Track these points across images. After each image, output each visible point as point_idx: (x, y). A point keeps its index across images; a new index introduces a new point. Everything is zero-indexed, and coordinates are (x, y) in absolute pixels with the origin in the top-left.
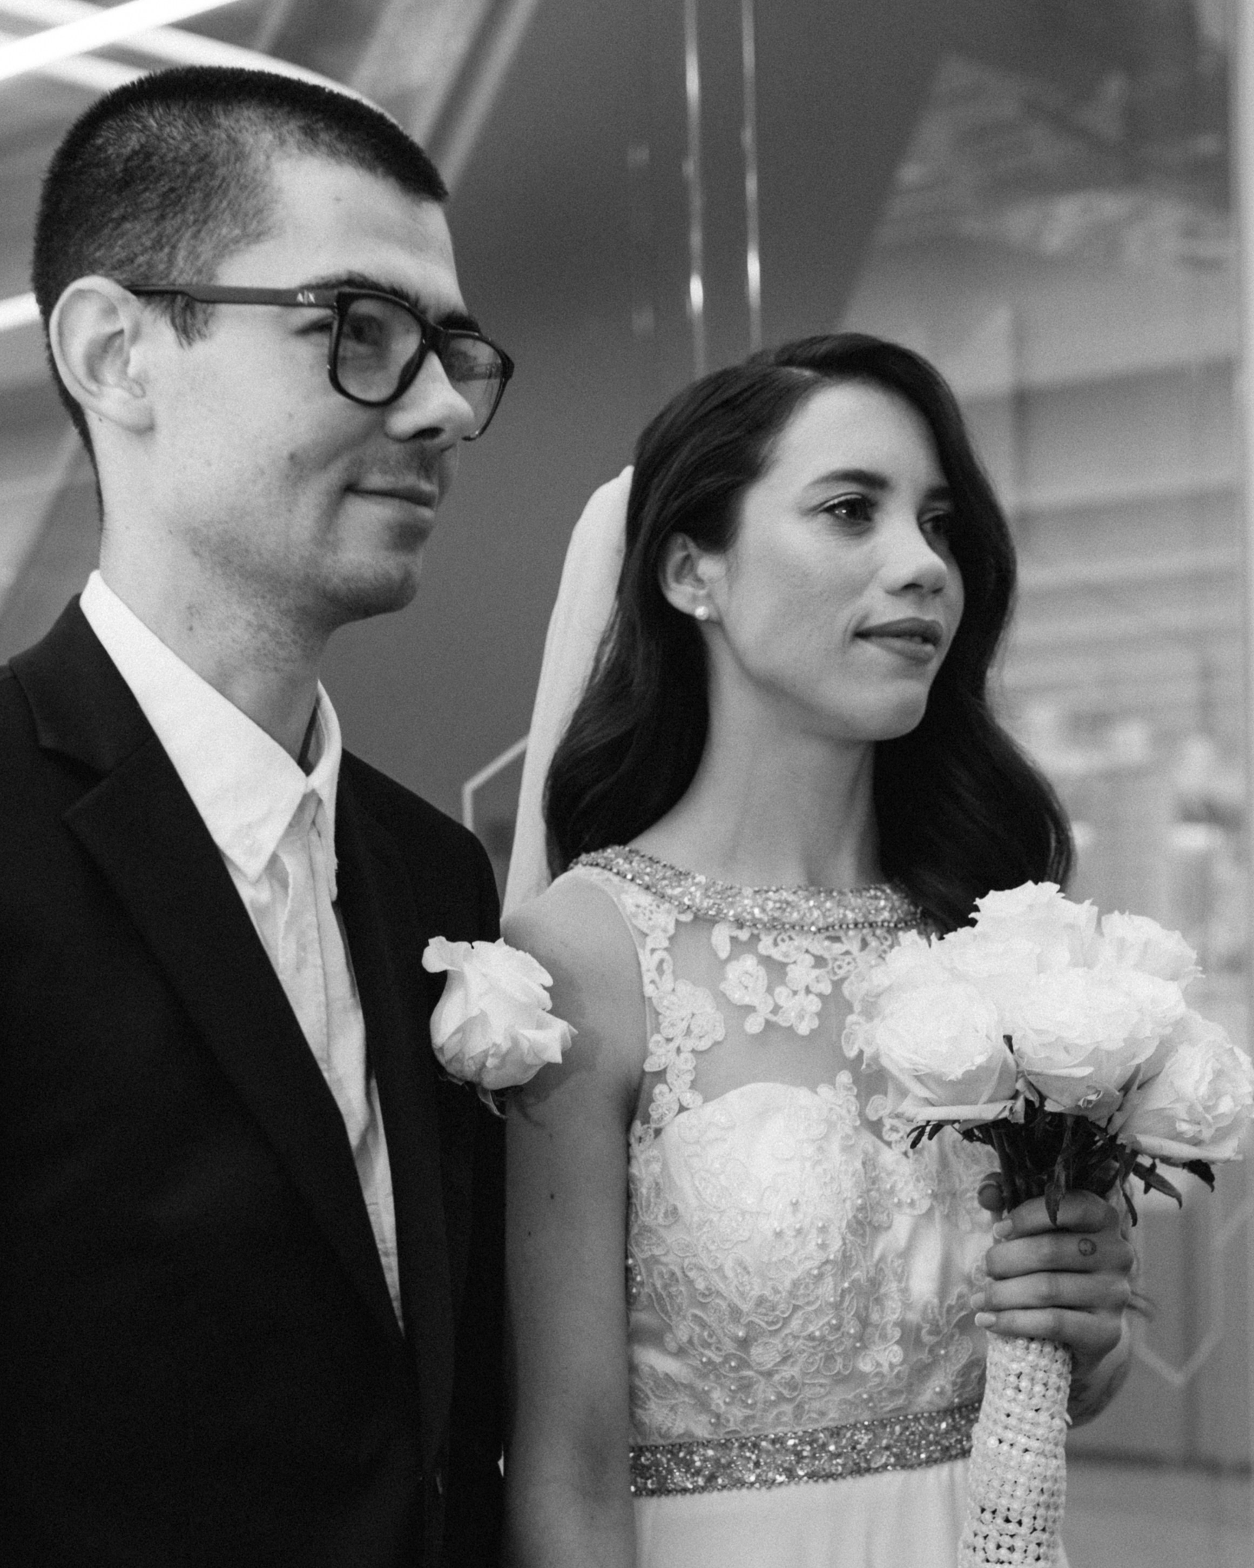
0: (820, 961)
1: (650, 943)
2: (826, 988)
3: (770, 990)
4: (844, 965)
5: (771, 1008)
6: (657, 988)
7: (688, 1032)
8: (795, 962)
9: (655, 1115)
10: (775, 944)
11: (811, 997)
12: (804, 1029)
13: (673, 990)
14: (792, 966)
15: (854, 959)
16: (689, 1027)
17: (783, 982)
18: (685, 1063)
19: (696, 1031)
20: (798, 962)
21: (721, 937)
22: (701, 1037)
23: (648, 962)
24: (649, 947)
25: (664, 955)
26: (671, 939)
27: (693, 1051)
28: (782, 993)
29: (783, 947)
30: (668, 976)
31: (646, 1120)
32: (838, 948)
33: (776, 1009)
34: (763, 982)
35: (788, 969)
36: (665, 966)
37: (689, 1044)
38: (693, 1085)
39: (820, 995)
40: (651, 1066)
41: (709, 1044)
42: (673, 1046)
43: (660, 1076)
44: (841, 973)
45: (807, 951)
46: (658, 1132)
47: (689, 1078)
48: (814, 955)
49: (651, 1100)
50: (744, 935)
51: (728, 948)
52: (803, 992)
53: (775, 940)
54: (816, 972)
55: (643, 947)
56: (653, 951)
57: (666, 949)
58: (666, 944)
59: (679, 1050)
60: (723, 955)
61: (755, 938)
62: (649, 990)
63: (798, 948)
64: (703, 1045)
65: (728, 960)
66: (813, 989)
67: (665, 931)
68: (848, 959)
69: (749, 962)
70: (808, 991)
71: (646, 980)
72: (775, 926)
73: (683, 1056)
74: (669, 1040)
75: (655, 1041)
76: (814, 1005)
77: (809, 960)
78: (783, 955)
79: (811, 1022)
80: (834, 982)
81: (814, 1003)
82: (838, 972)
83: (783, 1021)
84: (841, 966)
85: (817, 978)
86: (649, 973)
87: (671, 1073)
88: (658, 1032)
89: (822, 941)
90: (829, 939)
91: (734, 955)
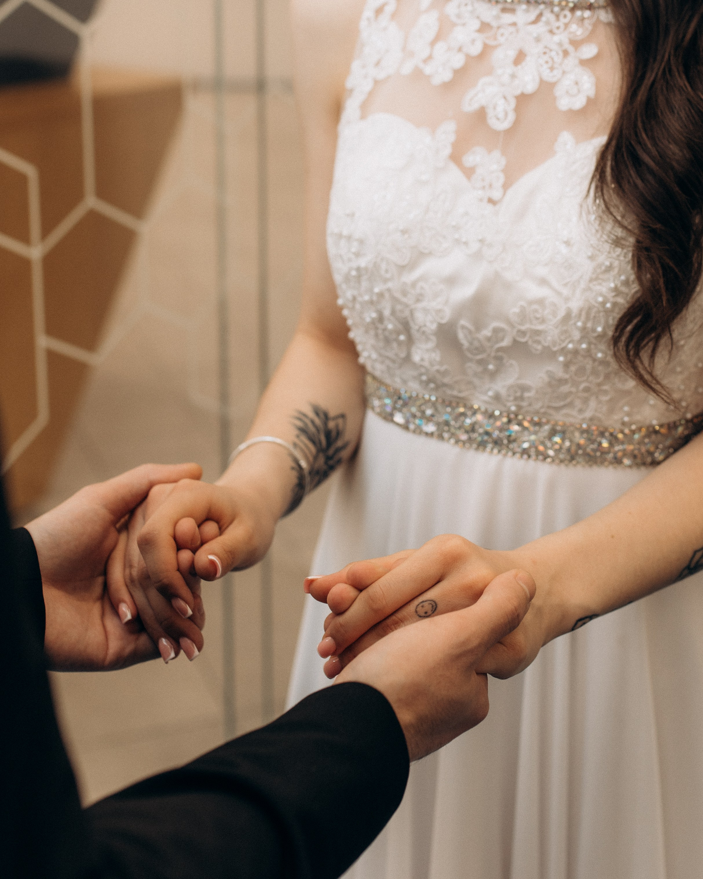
0: (484, 27)
2: (476, 49)
3: (433, 43)
5: (424, 57)
6: (370, 25)
7: (377, 64)
8: (465, 24)
9: (342, 123)
10: (459, 7)
11: (461, 56)
12: (437, 80)
13: (385, 28)
14: (459, 27)
15: (517, 31)
16: (380, 60)
17: (444, 40)
18: (367, 86)
19: (382, 63)
20: (467, 25)
22: (383, 69)
23: (373, 2)
31: (340, 126)
32: (508, 18)
33: (428, 60)
34: (432, 35)
35: (455, 30)
36: (387, 8)
37: (373, 72)
38: (363, 104)
39: (468, 56)
40: (350, 83)
41: (384, 76)
42: (365, 71)
43: (351, 93)
45: (478, 17)
47: (363, 98)
49: (344, 109)
52: (456, 49)
54: (477, 35)
59: (366, 76)
60: (423, 7)
62: (364, 24)
63: (471, 13)
64: (381, 75)
66: (464, 50)
68: (512, 29)
69: (433, 17)
70: (460, 50)
71: (364, 17)
73: (368, 80)
74: (363, 67)
75: (355, 65)
77: (476, 25)
78: (459, 16)
79: (447, 76)
80: (486, 47)
81: (458, 61)
82: (495, 39)
83: (428, 70)
84: (502, 35)
85: (473, 41)
86: (368, 13)
87: (355, 93)
88: (358, 58)
89: (496, 10)
90: (503, 10)
91: (429, 9)
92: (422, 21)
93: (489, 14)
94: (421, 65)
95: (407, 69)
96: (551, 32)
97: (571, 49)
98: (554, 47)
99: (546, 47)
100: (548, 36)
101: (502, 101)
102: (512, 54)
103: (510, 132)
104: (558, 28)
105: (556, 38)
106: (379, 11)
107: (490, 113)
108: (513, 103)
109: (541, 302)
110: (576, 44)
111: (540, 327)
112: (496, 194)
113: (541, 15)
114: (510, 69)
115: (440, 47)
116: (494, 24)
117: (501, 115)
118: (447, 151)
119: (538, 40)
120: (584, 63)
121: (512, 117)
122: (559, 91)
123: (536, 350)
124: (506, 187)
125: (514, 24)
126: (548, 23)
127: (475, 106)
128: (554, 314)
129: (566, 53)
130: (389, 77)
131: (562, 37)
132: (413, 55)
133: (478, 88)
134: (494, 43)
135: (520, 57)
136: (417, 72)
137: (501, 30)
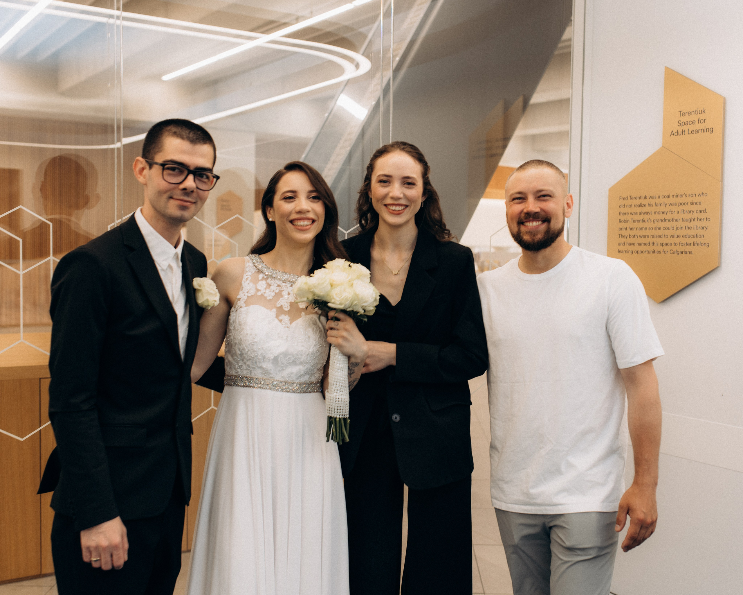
0: (279, 286)
2: (277, 291)
3: (265, 289)
7: (248, 292)
8: (273, 285)
9: (237, 307)
10: (271, 280)
12: (269, 298)
13: (248, 284)
15: (287, 287)
17: (269, 289)
18: (246, 298)
19: (249, 292)
21: (261, 276)
23: (245, 277)
24: (246, 274)
26: (252, 274)
27: (248, 296)
28: (267, 291)
29: (272, 281)
30: (248, 281)
31: (235, 308)
32: (284, 284)
33: (265, 293)
34: (265, 287)
35: (271, 286)
36: (248, 279)
37: (246, 294)
38: (245, 302)
39: (276, 293)
40: (238, 297)
41: (251, 295)
43: (239, 299)
44: (283, 289)
46: (236, 310)
47: (244, 301)
49: (237, 304)
50: (265, 277)
51: (261, 278)
52: (272, 291)
55: (245, 274)
56: (247, 275)
57: (250, 276)
58: (250, 275)
59: (244, 295)
61: (267, 278)
62: (243, 282)
63: (275, 282)
64: (250, 295)
65: (261, 280)
66: (275, 291)
67: (252, 272)
68: (286, 287)
69: (264, 282)
72: (271, 277)
73: (245, 296)
74: (243, 293)
75: (241, 292)
76: (273, 294)
77: (277, 285)
79: (271, 297)
83: (265, 295)
84: (283, 288)
85: (276, 289)
86: (244, 280)
87: (241, 299)
88: (241, 291)
89: (281, 282)
90: (283, 282)
91: (262, 280)
92: (260, 283)
93: (279, 283)
94: (263, 294)
95: (259, 293)
99: (294, 293)
101: (286, 303)
102: (287, 293)
103: (289, 311)
106: (247, 279)
107: (284, 307)
108: (289, 304)
109: (302, 351)
111: (301, 357)
112: (289, 326)
113: (292, 285)
114: (287, 296)
116: (281, 285)
117: (286, 307)
118: (275, 315)
119: (292, 290)
121: (289, 308)
123: (298, 363)
124: (290, 324)
127: (280, 305)
128: (305, 353)
132: (260, 290)
133: (280, 301)
134: (281, 290)
135: (289, 294)
136: (262, 295)
137: (283, 287)
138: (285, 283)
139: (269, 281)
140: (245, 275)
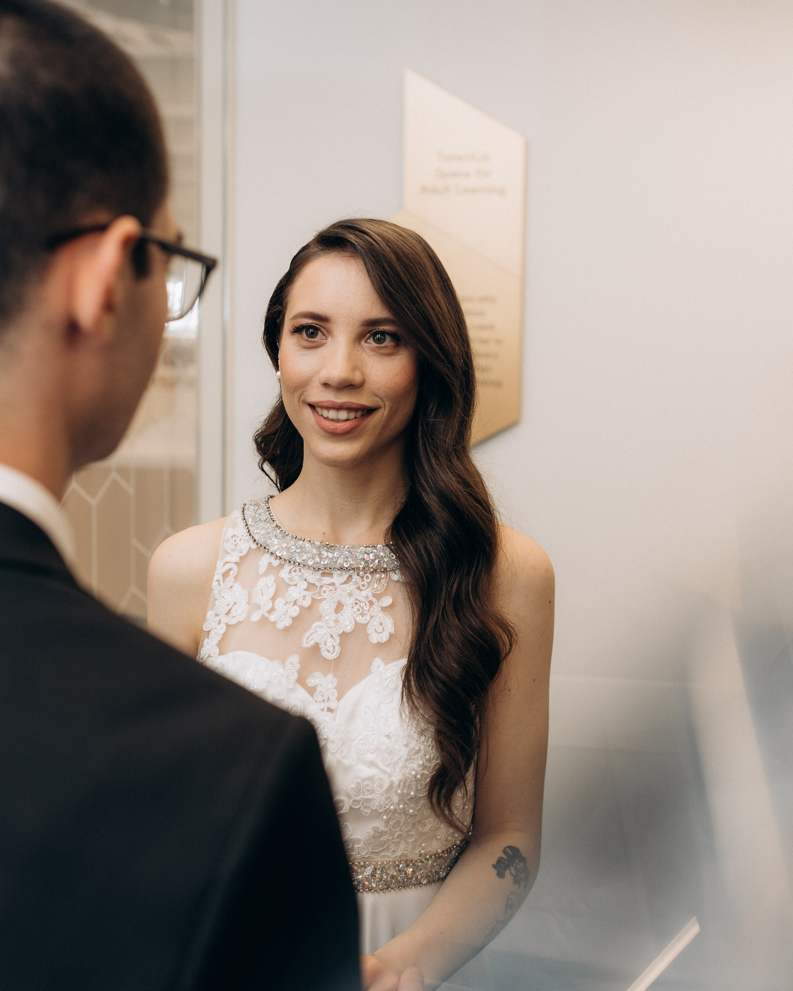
0: (311, 586)
1: (228, 558)
2: (307, 603)
3: (273, 599)
4: (328, 591)
5: (268, 609)
6: (219, 585)
7: (228, 613)
10: (290, 572)
11: (296, 608)
13: (231, 587)
14: (292, 588)
15: (336, 589)
16: (230, 610)
17: (282, 597)
18: (222, 629)
19: (232, 613)
20: (298, 586)
21: (263, 562)
22: (233, 617)
23: (220, 569)
25: (235, 567)
26: (241, 558)
27: (227, 624)
29: (292, 574)
30: (230, 579)
32: (327, 580)
33: (271, 611)
34: (272, 593)
35: (290, 589)
36: (231, 573)
37: (225, 619)
38: (219, 643)
39: (301, 607)
40: (205, 627)
41: (236, 622)
42: (218, 618)
43: (208, 634)
44: (323, 596)
45: (305, 580)
47: (219, 638)
48: (308, 583)
49: (202, 646)
50: (276, 563)
51: (264, 568)
52: (292, 603)
53: (291, 570)
54: (306, 592)
55: (223, 559)
56: (227, 563)
57: (236, 563)
58: (237, 560)
60: (261, 572)
61: (281, 566)
62: (214, 585)
63: (301, 577)
64: (233, 622)
65: (263, 575)
66: (298, 603)
67: (240, 552)
68: (331, 588)
69: (270, 580)
70: (295, 603)
71: (215, 579)
72: (291, 561)
73: (221, 625)
74: (217, 615)
75: (210, 614)
77: (305, 585)
78: (291, 579)
79: (288, 622)
80: (313, 600)
81: (295, 611)
82: (320, 595)
83: (272, 618)
84: (325, 592)
85: (304, 597)
86: (218, 576)
87: (212, 634)
88: (212, 609)
89: (318, 575)
90: (323, 574)
91: (266, 574)
92: (262, 582)
93: (313, 577)
94: (267, 615)
95: (256, 617)
96: (358, 588)
97: (374, 600)
98: (363, 599)
99: (356, 600)
100: (358, 592)
101: (330, 639)
102: (333, 605)
103: (337, 660)
104: (363, 585)
105: (364, 593)
106: (226, 574)
107: (323, 648)
108: (338, 639)
109: (371, 779)
110: (378, 596)
111: (369, 797)
112: (333, 705)
113: (350, 576)
114: (334, 616)
115: (280, 602)
116: (318, 584)
117: (331, 649)
118: (295, 676)
119: (350, 595)
120: (384, 609)
121: (338, 649)
122: (370, 630)
123: (366, 813)
124: (339, 698)
125: (333, 584)
126: (356, 583)
127: (312, 643)
128: (381, 786)
129: (371, 603)
130: (239, 623)
131: (367, 592)
132: (258, 607)
133: (312, 630)
134: (319, 598)
135: (339, 607)
136: (264, 620)
137: (324, 589)
138: (331, 575)
139: (284, 573)
140: (219, 565)
